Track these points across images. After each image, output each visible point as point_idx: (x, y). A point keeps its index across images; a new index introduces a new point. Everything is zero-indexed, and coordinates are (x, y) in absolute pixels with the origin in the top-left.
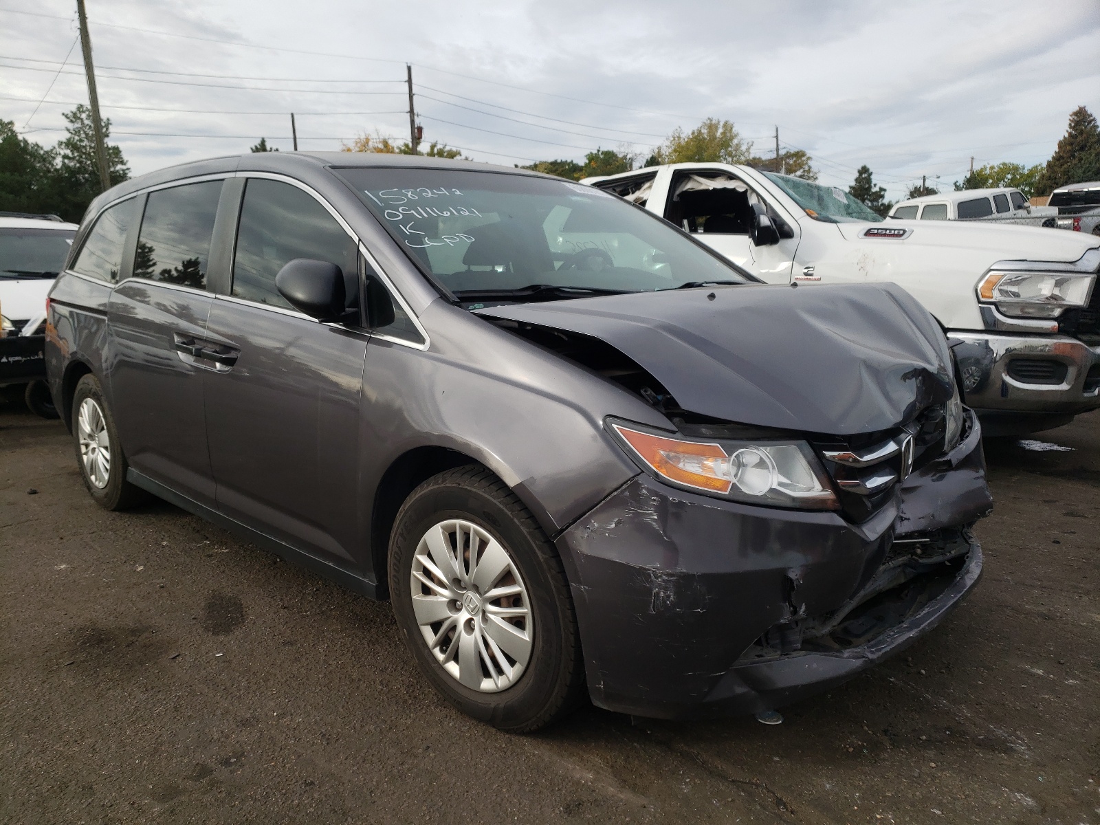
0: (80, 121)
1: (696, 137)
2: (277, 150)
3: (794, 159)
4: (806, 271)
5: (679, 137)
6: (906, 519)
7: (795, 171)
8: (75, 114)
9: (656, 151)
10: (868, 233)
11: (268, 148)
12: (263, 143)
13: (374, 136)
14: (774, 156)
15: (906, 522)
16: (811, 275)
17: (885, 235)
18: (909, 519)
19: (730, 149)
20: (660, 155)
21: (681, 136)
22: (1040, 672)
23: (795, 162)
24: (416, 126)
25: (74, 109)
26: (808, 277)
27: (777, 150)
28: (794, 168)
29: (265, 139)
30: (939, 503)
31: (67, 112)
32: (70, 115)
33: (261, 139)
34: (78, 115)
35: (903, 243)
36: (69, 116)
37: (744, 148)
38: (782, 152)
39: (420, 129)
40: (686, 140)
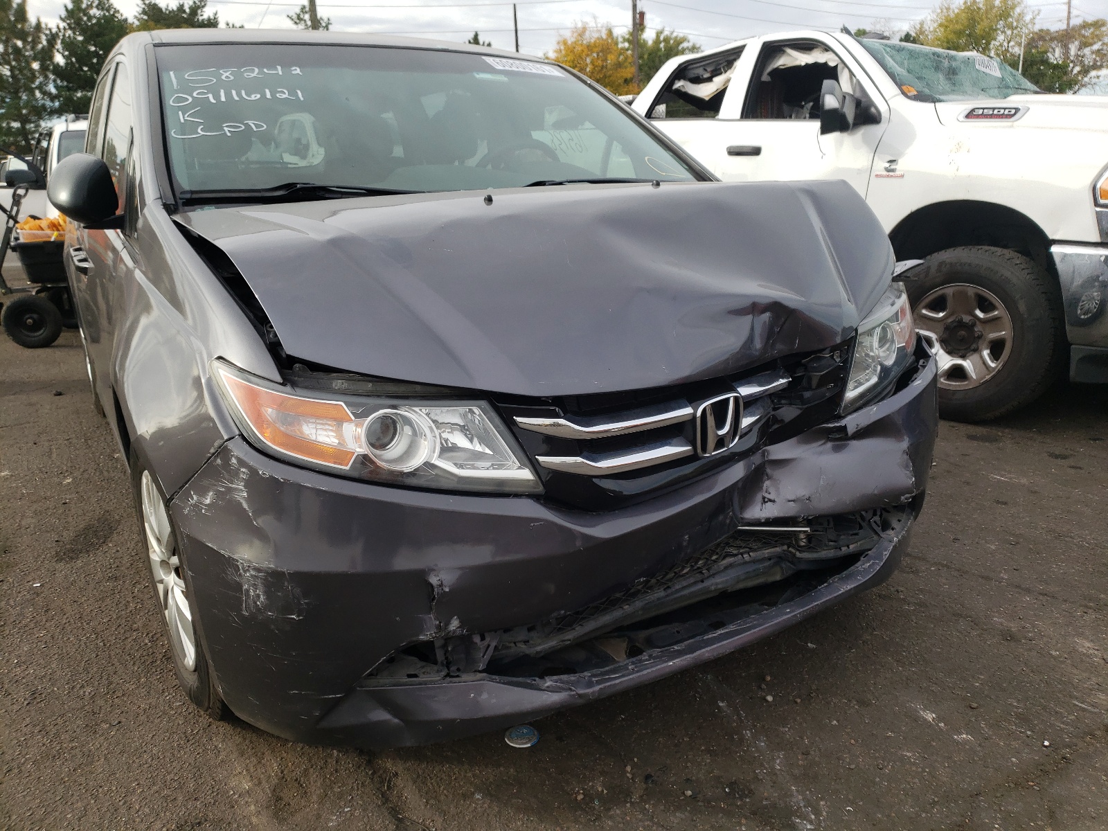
0: (303, 22)
1: (968, 8)
2: (489, 45)
3: (1092, 30)
4: (887, 165)
5: (948, 9)
6: (770, 500)
7: (1091, 45)
8: (299, 16)
9: (918, 27)
10: (971, 115)
11: (481, 42)
12: (476, 36)
13: (592, 24)
14: (1064, 27)
15: (769, 504)
16: (893, 170)
17: (992, 116)
18: (773, 501)
19: (1010, 20)
20: (921, 32)
21: (951, 7)
22: (930, 716)
23: (1092, 33)
24: (638, 11)
25: (298, 10)
26: (891, 174)
27: (1069, 18)
28: (1091, 41)
29: (479, 33)
30: (822, 482)
31: (292, 14)
32: (295, 17)
33: (474, 33)
34: (302, 16)
35: (1012, 126)
36: (293, 18)
37: (1028, 18)
38: (1076, 22)
39: (642, 14)
40: (956, 11)
